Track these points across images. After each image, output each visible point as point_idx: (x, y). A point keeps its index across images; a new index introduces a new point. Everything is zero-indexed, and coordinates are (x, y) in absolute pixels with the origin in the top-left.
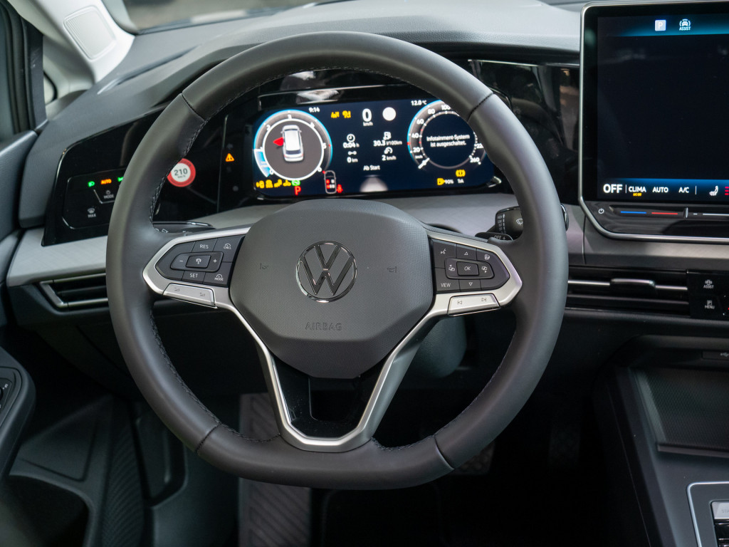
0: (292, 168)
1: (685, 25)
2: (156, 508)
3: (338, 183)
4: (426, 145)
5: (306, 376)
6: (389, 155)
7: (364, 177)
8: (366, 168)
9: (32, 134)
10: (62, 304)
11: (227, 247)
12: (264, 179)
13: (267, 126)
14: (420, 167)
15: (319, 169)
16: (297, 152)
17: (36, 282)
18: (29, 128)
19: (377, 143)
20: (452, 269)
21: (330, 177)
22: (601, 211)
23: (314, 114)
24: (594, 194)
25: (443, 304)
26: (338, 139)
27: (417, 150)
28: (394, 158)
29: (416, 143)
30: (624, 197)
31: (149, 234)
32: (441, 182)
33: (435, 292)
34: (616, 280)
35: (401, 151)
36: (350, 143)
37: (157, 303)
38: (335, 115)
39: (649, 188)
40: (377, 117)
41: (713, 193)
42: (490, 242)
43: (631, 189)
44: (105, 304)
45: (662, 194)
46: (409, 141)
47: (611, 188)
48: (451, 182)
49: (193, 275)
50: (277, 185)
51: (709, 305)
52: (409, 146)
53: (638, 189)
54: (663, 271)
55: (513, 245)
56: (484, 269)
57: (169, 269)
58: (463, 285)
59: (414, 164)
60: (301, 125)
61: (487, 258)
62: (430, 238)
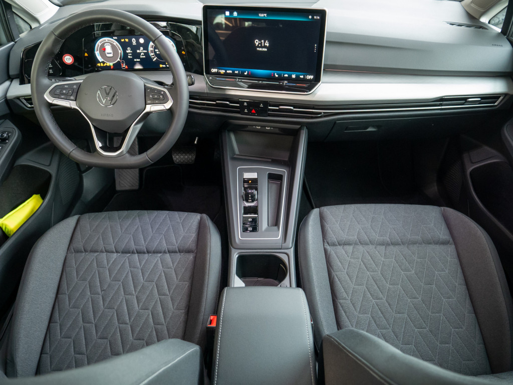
0: (109, 59)
1: (235, 14)
2: (84, 174)
3: (126, 65)
4: (155, 52)
5: (106, 132)
6: (143, 55)
7: (135, 63)
8: (135, 60)
9: (13, 43)
10: (29, 106)
11: (75, 87)
12: (100, 63)
13: (99, 43)
14: (154, 60)
15: (119, 60)
16: (111, 53)
17: (18, 98)
18: (12, 41)
19: (138, 51)
20: (151, 96)
21: (123, 63)
22: (211, 78)
23: (115, 39)
24: (208, 72)
25: (149, 108)
26: (124, 49)
27: (152, 54)
28: (144, 57)
29: (152, 52)
30: (218, 74)
31: (46, 81)
32: (161, 66)
33: (146, 104)
34: (217, 102)
35: (147, 54)
36: (129, 51)
37: (52, 107)
38: (123, 40)
39: (226, 71)
40: (138, 41)
41: (246, 74)
42: (164, 88)
43: (220, 71)
44: (33, 107)
45: (230, 73)
46: (149, 51)
47: (214, 70)
48: (164, 66)
49: (62, 97)
50: (105, 65)
51: (246, 111)
52: (150, 53)
53: (222, 71)
54: (232, 99)
55: (171, 89)
56: (161, 96)
57: (53, 94)
58: (154, 102)
59: (151, 59)
60: (111, 44)
61: (162, 93)
62: (145, 86)
